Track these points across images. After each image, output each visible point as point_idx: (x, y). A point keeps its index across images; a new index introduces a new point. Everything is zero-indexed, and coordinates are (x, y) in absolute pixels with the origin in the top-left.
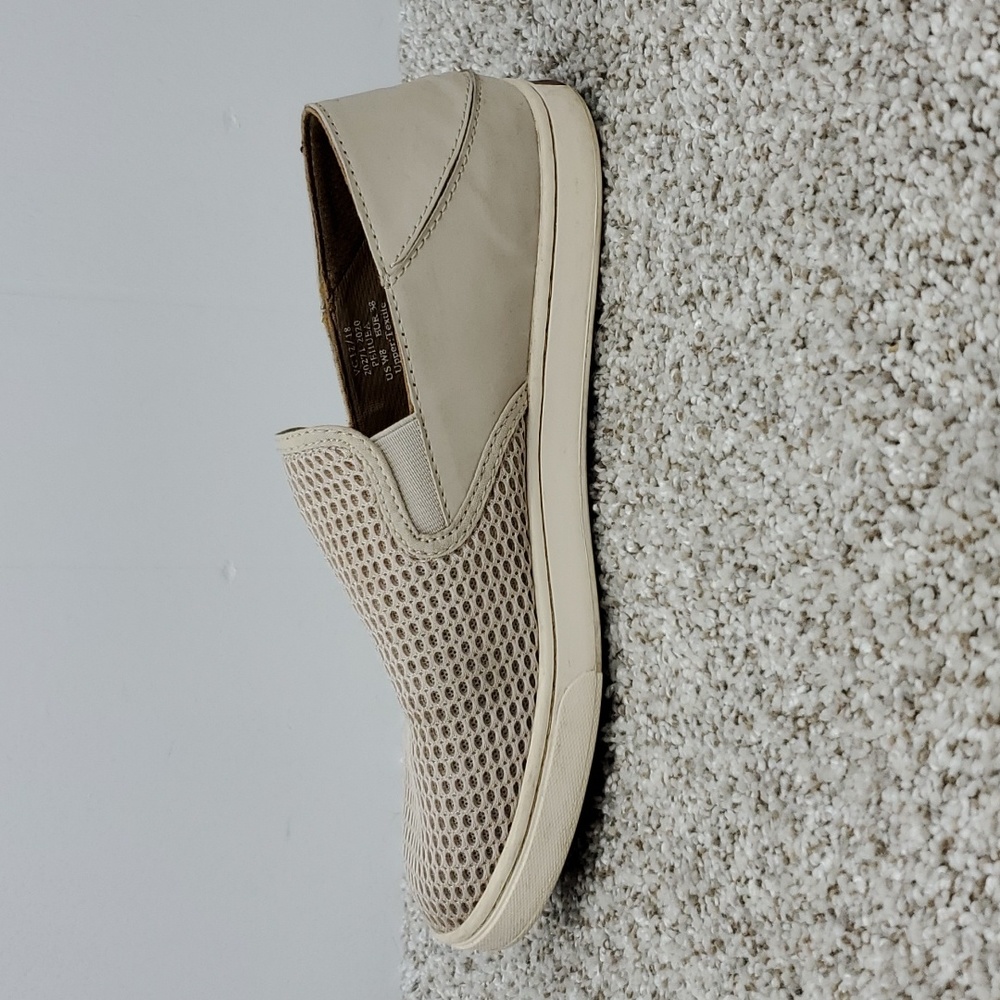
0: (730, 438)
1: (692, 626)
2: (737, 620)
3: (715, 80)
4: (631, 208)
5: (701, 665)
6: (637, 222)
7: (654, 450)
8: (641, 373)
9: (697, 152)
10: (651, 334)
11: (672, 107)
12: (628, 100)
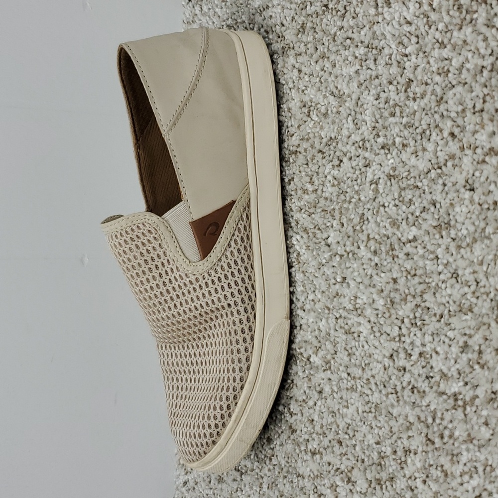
0: (414, 232)
1: (382, 332)
2: (415, 335)
3: (409, 23)
4: (344, 86)
5: (388, 355)
6: (349, 96)
7: (358, 228)
8: (349, 181)
9: (395, 63)
10: (357, 162)
11: (377, 33)
12: (345, 24)
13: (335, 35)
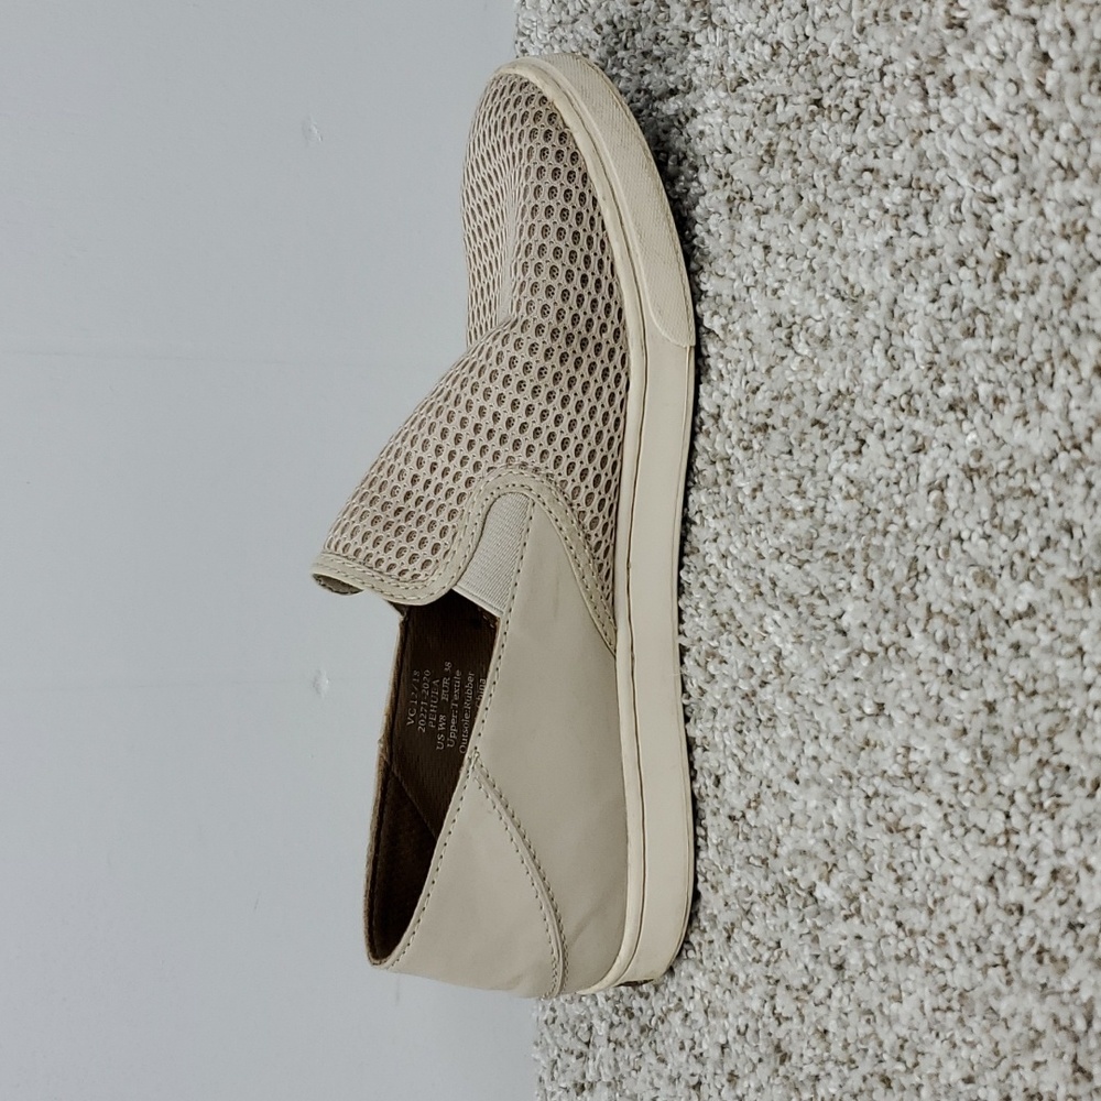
0: (1026, 594)
1: (968, 825)
2: (1040, 830)
3: (997, 128)
4: (863, 276)
5: (983, 877)
6: (874, 297)
7: (905, 590)
8: (881, 487)
9: (969, 218)
10: (896, 441)
11: (928, 154)
12: (859, 139)
13: (838, 165)
